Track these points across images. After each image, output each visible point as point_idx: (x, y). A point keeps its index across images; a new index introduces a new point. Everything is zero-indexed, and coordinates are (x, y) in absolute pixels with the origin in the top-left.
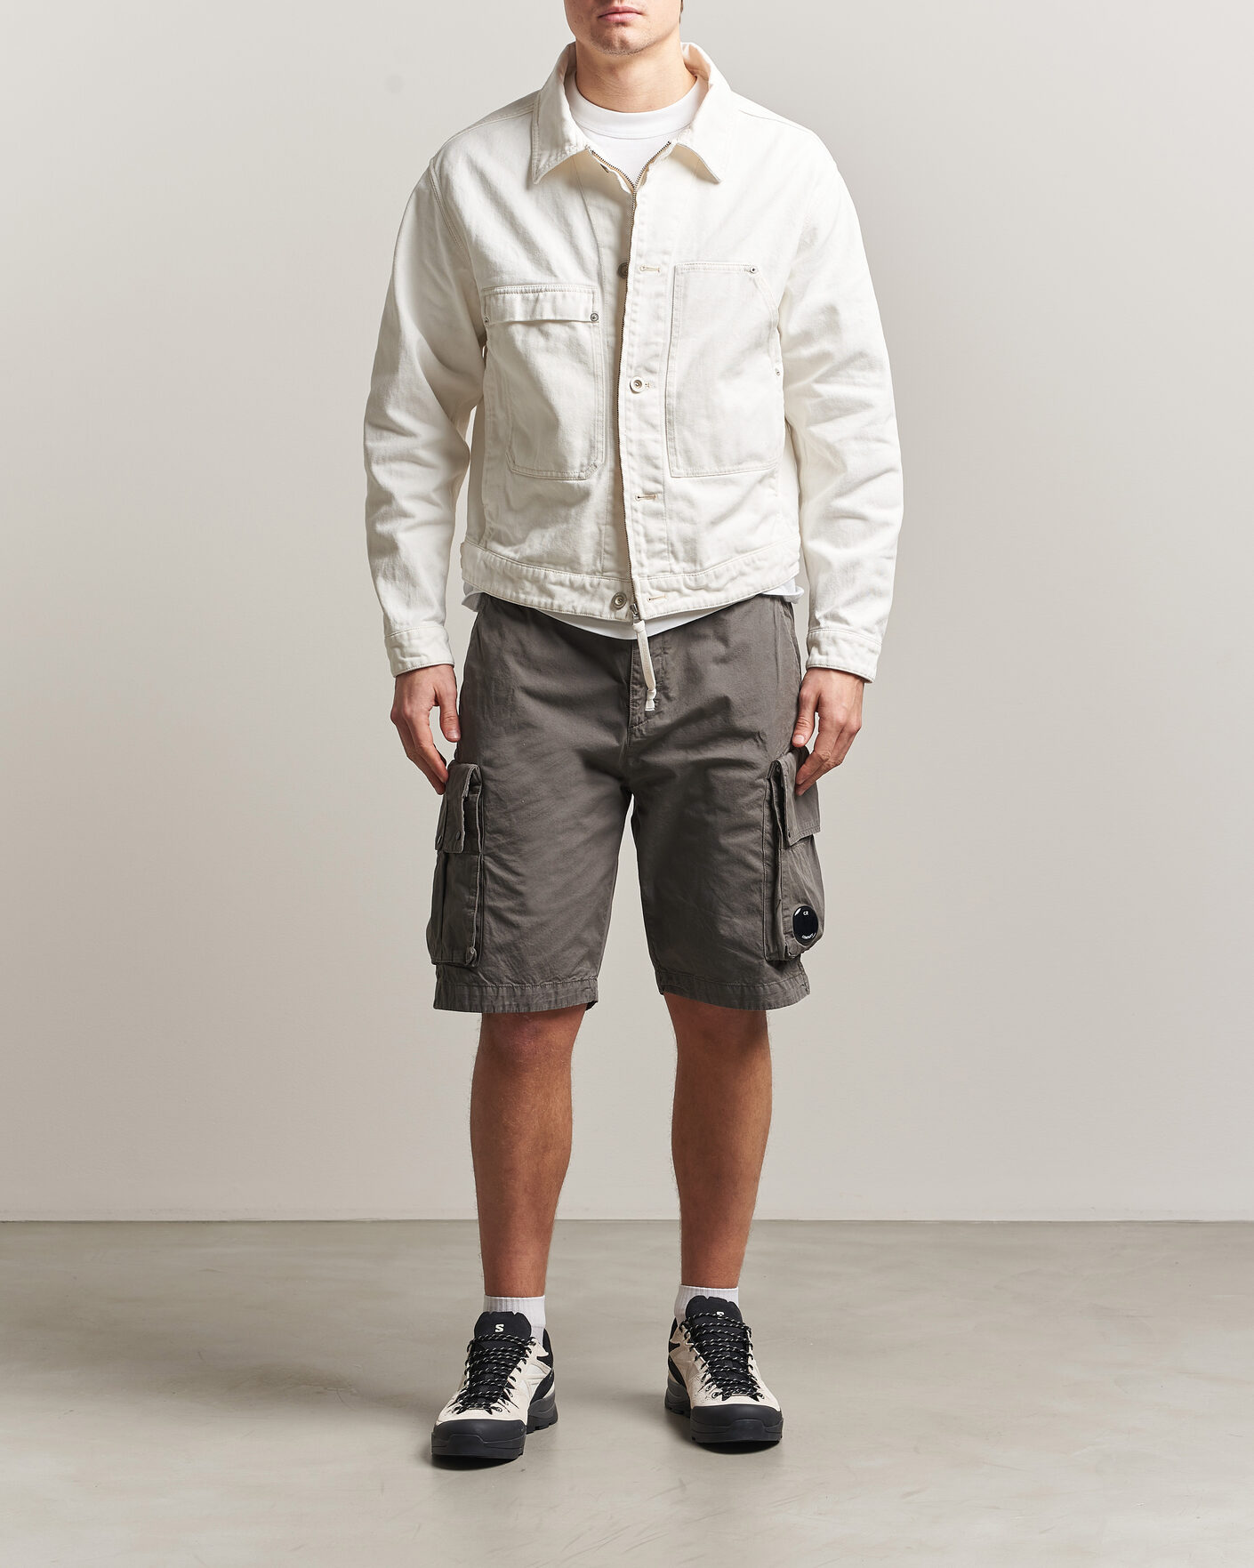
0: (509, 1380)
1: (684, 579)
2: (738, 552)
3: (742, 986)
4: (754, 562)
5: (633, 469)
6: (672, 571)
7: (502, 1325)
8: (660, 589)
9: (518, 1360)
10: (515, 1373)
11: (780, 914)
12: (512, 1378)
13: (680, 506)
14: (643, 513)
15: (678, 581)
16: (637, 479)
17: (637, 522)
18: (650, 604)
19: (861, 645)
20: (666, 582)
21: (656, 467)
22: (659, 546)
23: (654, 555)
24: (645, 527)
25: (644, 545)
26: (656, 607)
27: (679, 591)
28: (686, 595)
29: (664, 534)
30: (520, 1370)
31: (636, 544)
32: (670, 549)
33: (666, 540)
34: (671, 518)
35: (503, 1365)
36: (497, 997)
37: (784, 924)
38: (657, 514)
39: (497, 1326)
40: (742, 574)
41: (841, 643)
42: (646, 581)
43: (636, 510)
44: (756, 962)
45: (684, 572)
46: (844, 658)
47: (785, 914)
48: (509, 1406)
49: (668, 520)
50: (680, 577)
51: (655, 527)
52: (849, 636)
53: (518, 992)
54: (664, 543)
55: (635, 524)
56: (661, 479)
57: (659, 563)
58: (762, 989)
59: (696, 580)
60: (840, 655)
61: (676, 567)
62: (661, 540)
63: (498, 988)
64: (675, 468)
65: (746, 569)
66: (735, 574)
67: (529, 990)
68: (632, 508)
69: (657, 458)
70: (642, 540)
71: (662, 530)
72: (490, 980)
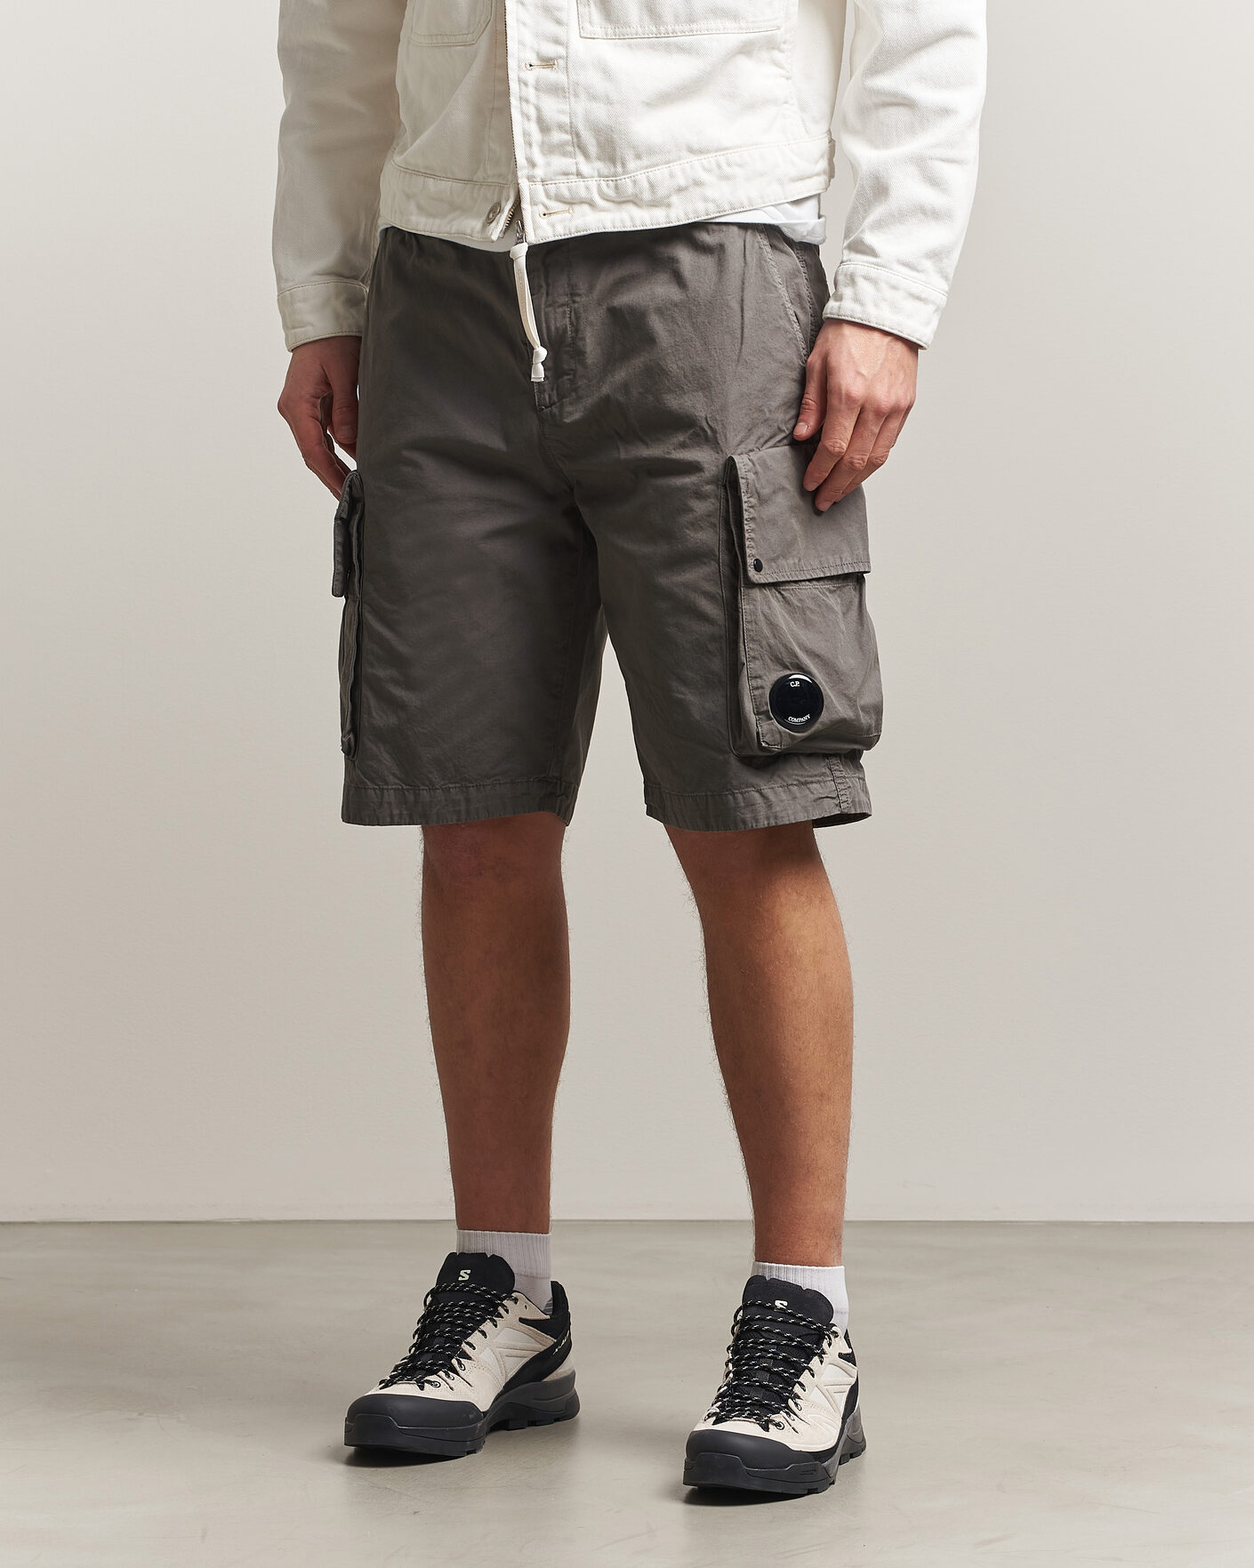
0: (465, 1347)
1: (599, 186)
2: (691, 151)
3: (706, 796)
4: (719, 166)
5: (524, 24)
6: (579, 174)
7: (469, 1271)
8: (559, 198)
9: (484, 1320)
10: (475, 1338)
11: (746, 685)
12: (468, 1343)
13: (594, 79)
14: (537, 89)
15: (587, 188)
16: (529, 38)
17: (527, 101)
18: (543, 222)
19: (894, 288)
20: (569, 190)
21: (559, 22)
22: (558, 137)
23: (550, 149)
24: (538, 109)
25: (536, 135)
26: (553, 226)
27: (591, 204)
28: (603, 210)
29: (565, 119)
30: (484, 1333)
31: (526, 134)
32: (575, 140)
33: (568, 128)
34: (576, 95)
35: (459, 1325)
36: (381, 804)
37: (754, 698)
38: (556, 90)
39: (462, 1273)
40: (698, 183)
41: (861, 283)
42: (539, 187)
43: (526, 84)
44: (721, 758)
45: (600, 176)
46: (862, 305)
47: (755, 685)
48: (456, 1382)
49: (572, 99)
50: (593, 184)
51: (553, 108)
52: (873, 272)
53: (411, 798)
54: (566, 132)
55: (524, 104)
56: (563, 38)
57: (560, 162)
58: (731, 797)
59: (616, 187)
60: (856, 300)
61: (585, 168)
62: (561, 127)
63: (382, 790)
64: (587, 25)
65: (704, 176)
66: (682, 182)
67: (425, 795)
68: (520, 80)
69: (559, 9)
70: (533, 128)
71: (562, 112)
72: (372, 781)
